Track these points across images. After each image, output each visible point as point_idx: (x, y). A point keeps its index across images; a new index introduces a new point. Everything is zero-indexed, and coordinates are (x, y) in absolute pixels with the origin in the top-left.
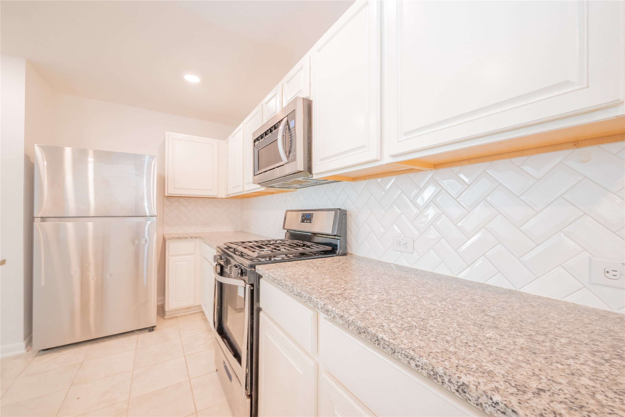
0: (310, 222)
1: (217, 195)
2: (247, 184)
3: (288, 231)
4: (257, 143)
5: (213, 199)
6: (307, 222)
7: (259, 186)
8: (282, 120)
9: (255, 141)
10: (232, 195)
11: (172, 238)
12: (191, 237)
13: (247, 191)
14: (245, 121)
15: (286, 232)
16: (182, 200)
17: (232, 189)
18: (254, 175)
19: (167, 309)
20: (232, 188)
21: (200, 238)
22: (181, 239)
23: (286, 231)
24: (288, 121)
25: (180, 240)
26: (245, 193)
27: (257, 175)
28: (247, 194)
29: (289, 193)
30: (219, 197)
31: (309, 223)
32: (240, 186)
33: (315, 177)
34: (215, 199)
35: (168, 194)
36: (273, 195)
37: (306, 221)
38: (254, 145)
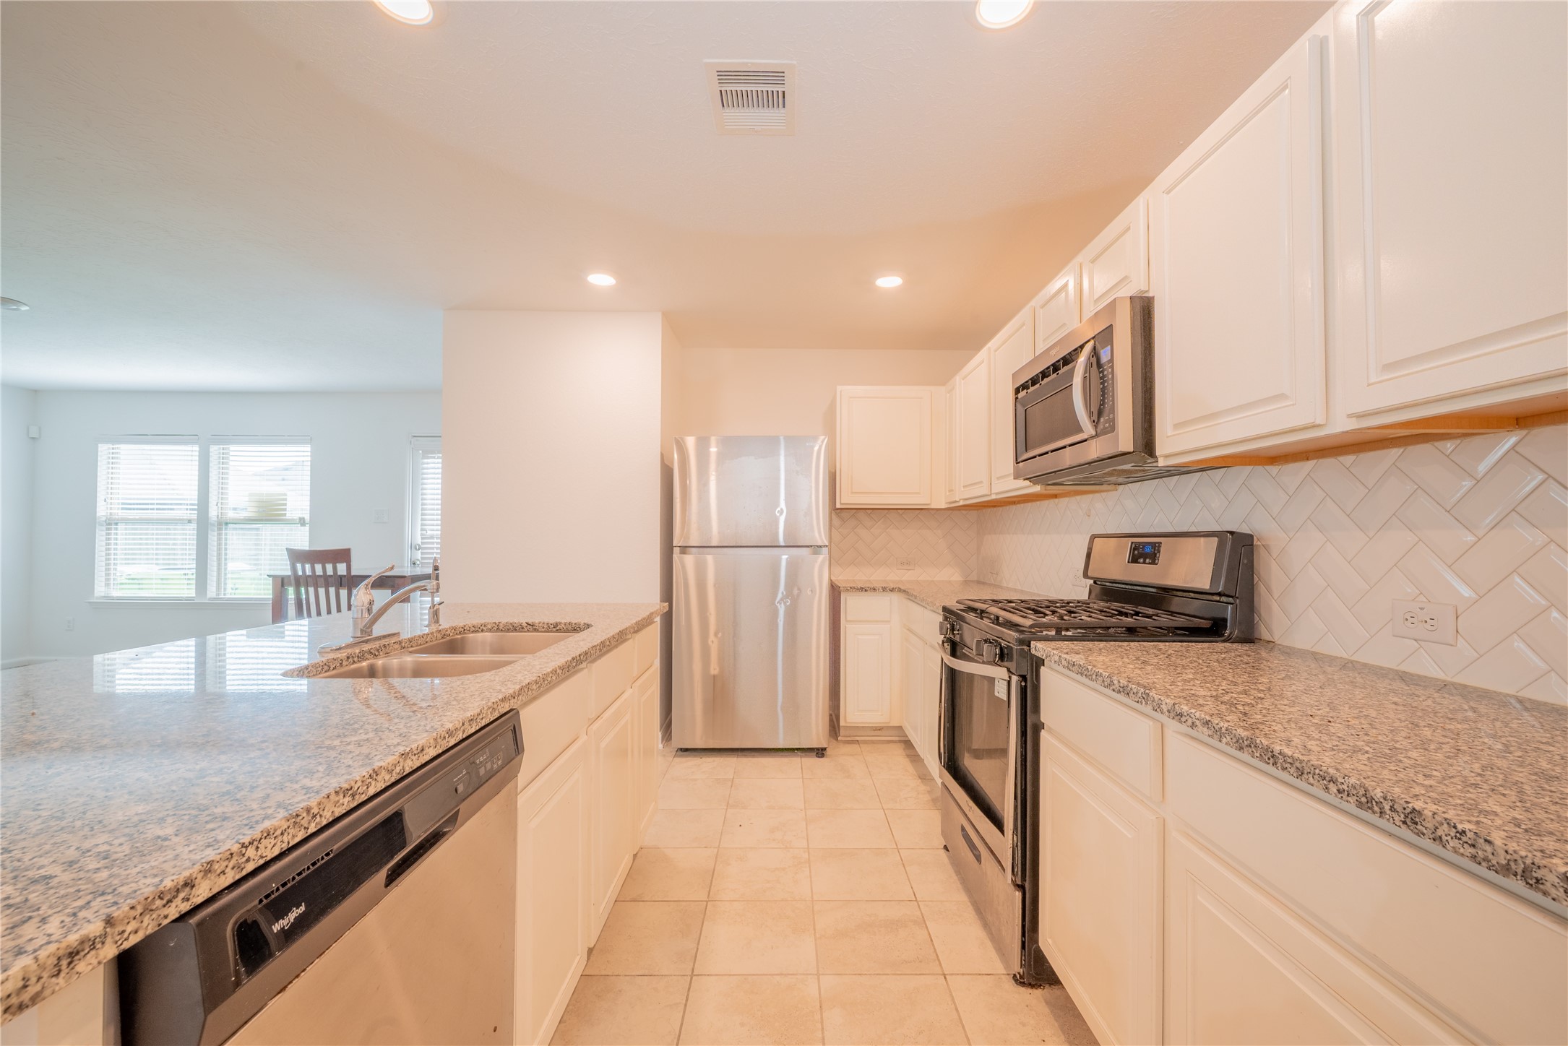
0: (1154, 563)
1: (929, 502)
2: (998, 478)
3: (1095, 582)
4: (1022, 394)
5: (919, 511)
6: (1144, 563)
7: (1027, 483)
8: (1082, 347)
9: (1017, 391)
10: (961, 503)
11: (851, 588)
12: (884, 589)
13: (997, 494)
14: (992, 344)
15: (1090, 585)
16: (861, 514)
17: (963, 490)
18: (1016, 460)
19: (842, 723)
20: (964, 487)
21: (900, 590)
22: (866, 591)
23: (1092, 582)
24: (1095, 348)
25: (864, 593)
26: (994, 497)
27: (1022, 462)
28: (996, 499)
29: (1097, 495)
30: (933, 506)
31: (1149, 563)
32: (981, 482)
33: (1161, 463)
34: (923, 511)
35: (841, 504)
36: (1056, 500)
37: (1142, 560)
38: (1017, 398)
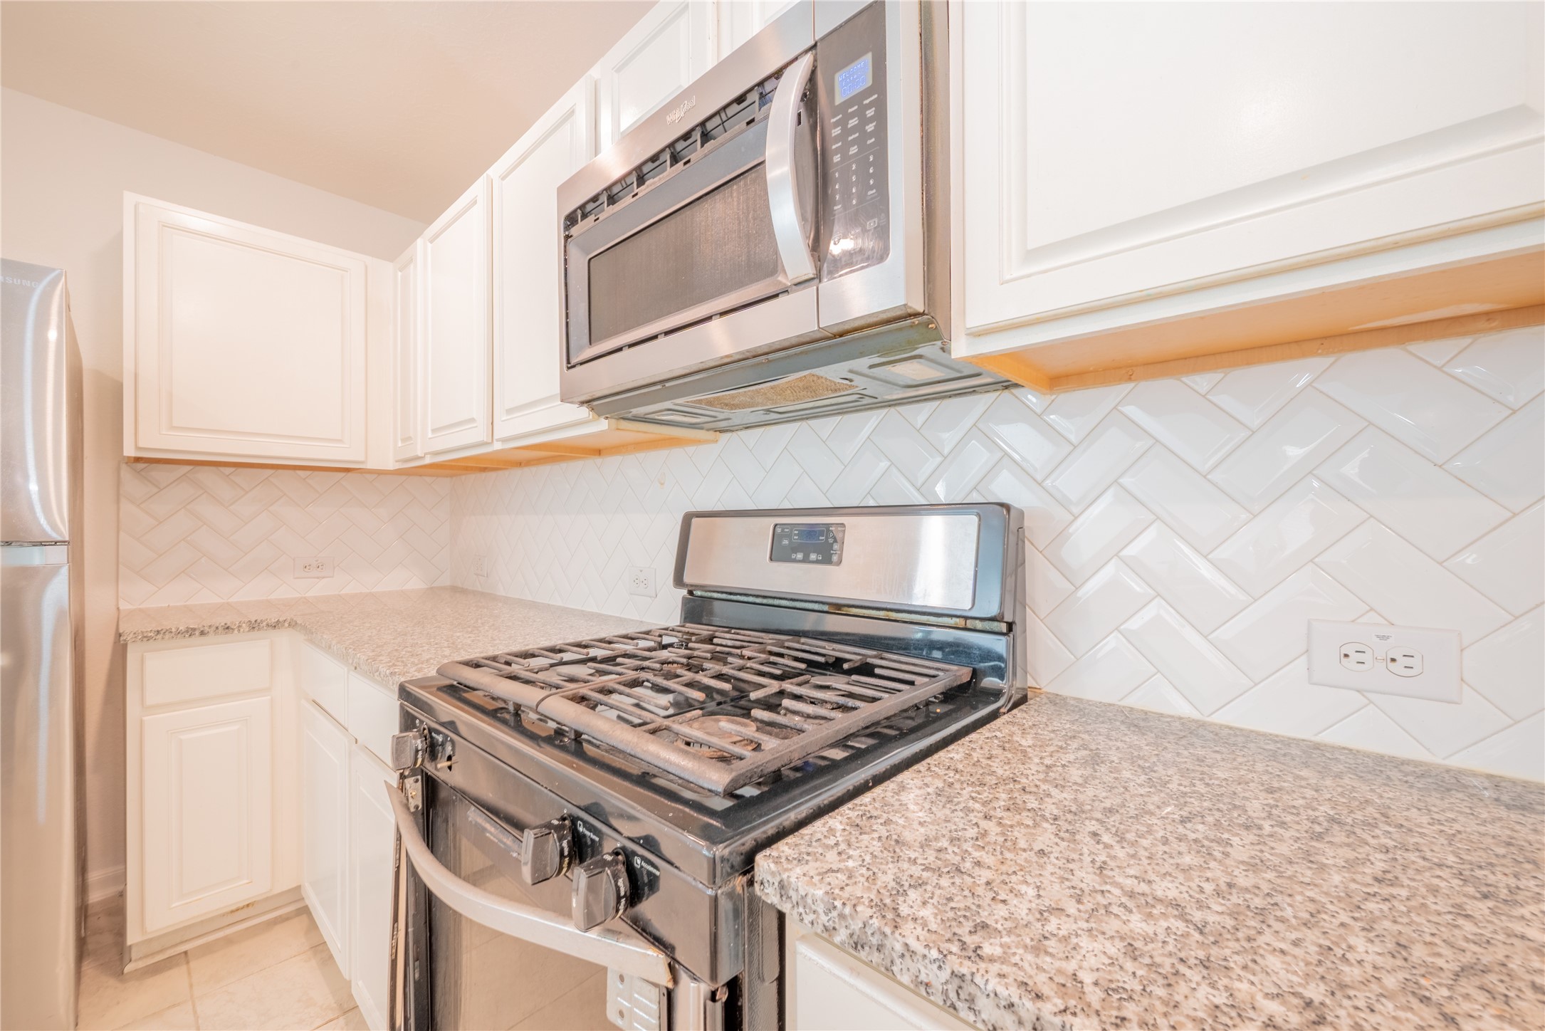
0: (827, 560)
1: (362, 459)
2: (509, 411)
3: (691, 593)
4: (574, 231)
5: (342, 474)
6: (806, 560)
7: (584, 412)
8: (778, 74)
9: (571, 220)
10: (428, 461)
11: (158, 632)
12: (254, 626)
13: (504, 440)
14: (495, 171)
15: (684, 598)
16: (205, 475)
17: (430, 435)
18: (568, 362)
20: (434, 431)
21: (293, 624)
22: (202, 633)
23: (684, 592)
25: (197, 639)
26: (498, 446)
27: (582, 364)
28: (502, 450)
30: (369, 466)
31: (817, 562)
32: (473, 420)
34: (350, 474)
35: (138, 448)
37: (800, 556)
38: (567, 237)
